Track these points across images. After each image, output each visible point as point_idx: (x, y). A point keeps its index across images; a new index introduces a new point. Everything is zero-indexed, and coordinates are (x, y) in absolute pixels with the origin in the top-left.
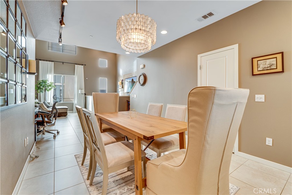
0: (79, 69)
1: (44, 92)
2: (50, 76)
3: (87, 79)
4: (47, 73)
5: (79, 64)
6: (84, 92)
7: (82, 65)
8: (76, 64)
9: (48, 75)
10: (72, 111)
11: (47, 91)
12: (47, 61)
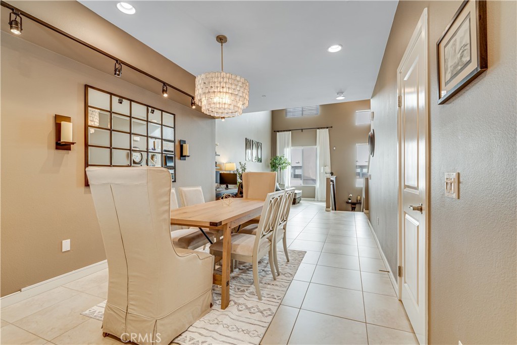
0: (323, 135)
1: (279, 171)
2: (288, 149)
3: (334, 148)
4: (285, 147)
5: (322, 128)
6: (329, 171)
7: (327, 128)
8: (318, 128)
9: (285, 149)
10: (313, 199)
11: (281, 170)
12: (284, 131)
